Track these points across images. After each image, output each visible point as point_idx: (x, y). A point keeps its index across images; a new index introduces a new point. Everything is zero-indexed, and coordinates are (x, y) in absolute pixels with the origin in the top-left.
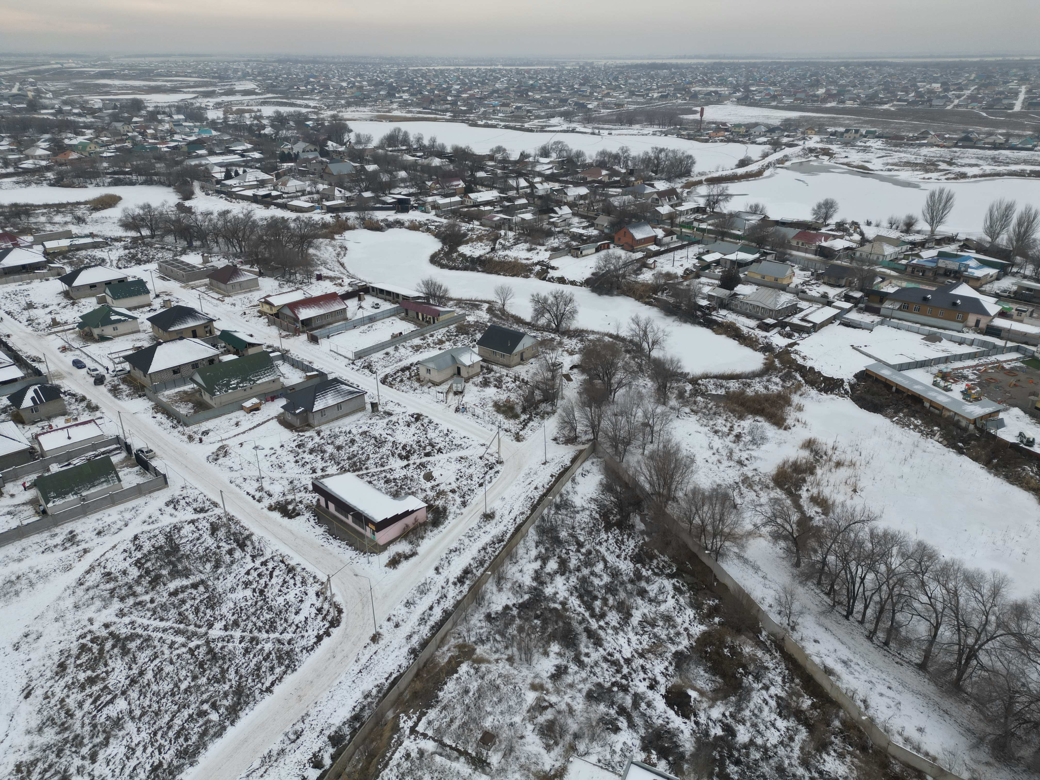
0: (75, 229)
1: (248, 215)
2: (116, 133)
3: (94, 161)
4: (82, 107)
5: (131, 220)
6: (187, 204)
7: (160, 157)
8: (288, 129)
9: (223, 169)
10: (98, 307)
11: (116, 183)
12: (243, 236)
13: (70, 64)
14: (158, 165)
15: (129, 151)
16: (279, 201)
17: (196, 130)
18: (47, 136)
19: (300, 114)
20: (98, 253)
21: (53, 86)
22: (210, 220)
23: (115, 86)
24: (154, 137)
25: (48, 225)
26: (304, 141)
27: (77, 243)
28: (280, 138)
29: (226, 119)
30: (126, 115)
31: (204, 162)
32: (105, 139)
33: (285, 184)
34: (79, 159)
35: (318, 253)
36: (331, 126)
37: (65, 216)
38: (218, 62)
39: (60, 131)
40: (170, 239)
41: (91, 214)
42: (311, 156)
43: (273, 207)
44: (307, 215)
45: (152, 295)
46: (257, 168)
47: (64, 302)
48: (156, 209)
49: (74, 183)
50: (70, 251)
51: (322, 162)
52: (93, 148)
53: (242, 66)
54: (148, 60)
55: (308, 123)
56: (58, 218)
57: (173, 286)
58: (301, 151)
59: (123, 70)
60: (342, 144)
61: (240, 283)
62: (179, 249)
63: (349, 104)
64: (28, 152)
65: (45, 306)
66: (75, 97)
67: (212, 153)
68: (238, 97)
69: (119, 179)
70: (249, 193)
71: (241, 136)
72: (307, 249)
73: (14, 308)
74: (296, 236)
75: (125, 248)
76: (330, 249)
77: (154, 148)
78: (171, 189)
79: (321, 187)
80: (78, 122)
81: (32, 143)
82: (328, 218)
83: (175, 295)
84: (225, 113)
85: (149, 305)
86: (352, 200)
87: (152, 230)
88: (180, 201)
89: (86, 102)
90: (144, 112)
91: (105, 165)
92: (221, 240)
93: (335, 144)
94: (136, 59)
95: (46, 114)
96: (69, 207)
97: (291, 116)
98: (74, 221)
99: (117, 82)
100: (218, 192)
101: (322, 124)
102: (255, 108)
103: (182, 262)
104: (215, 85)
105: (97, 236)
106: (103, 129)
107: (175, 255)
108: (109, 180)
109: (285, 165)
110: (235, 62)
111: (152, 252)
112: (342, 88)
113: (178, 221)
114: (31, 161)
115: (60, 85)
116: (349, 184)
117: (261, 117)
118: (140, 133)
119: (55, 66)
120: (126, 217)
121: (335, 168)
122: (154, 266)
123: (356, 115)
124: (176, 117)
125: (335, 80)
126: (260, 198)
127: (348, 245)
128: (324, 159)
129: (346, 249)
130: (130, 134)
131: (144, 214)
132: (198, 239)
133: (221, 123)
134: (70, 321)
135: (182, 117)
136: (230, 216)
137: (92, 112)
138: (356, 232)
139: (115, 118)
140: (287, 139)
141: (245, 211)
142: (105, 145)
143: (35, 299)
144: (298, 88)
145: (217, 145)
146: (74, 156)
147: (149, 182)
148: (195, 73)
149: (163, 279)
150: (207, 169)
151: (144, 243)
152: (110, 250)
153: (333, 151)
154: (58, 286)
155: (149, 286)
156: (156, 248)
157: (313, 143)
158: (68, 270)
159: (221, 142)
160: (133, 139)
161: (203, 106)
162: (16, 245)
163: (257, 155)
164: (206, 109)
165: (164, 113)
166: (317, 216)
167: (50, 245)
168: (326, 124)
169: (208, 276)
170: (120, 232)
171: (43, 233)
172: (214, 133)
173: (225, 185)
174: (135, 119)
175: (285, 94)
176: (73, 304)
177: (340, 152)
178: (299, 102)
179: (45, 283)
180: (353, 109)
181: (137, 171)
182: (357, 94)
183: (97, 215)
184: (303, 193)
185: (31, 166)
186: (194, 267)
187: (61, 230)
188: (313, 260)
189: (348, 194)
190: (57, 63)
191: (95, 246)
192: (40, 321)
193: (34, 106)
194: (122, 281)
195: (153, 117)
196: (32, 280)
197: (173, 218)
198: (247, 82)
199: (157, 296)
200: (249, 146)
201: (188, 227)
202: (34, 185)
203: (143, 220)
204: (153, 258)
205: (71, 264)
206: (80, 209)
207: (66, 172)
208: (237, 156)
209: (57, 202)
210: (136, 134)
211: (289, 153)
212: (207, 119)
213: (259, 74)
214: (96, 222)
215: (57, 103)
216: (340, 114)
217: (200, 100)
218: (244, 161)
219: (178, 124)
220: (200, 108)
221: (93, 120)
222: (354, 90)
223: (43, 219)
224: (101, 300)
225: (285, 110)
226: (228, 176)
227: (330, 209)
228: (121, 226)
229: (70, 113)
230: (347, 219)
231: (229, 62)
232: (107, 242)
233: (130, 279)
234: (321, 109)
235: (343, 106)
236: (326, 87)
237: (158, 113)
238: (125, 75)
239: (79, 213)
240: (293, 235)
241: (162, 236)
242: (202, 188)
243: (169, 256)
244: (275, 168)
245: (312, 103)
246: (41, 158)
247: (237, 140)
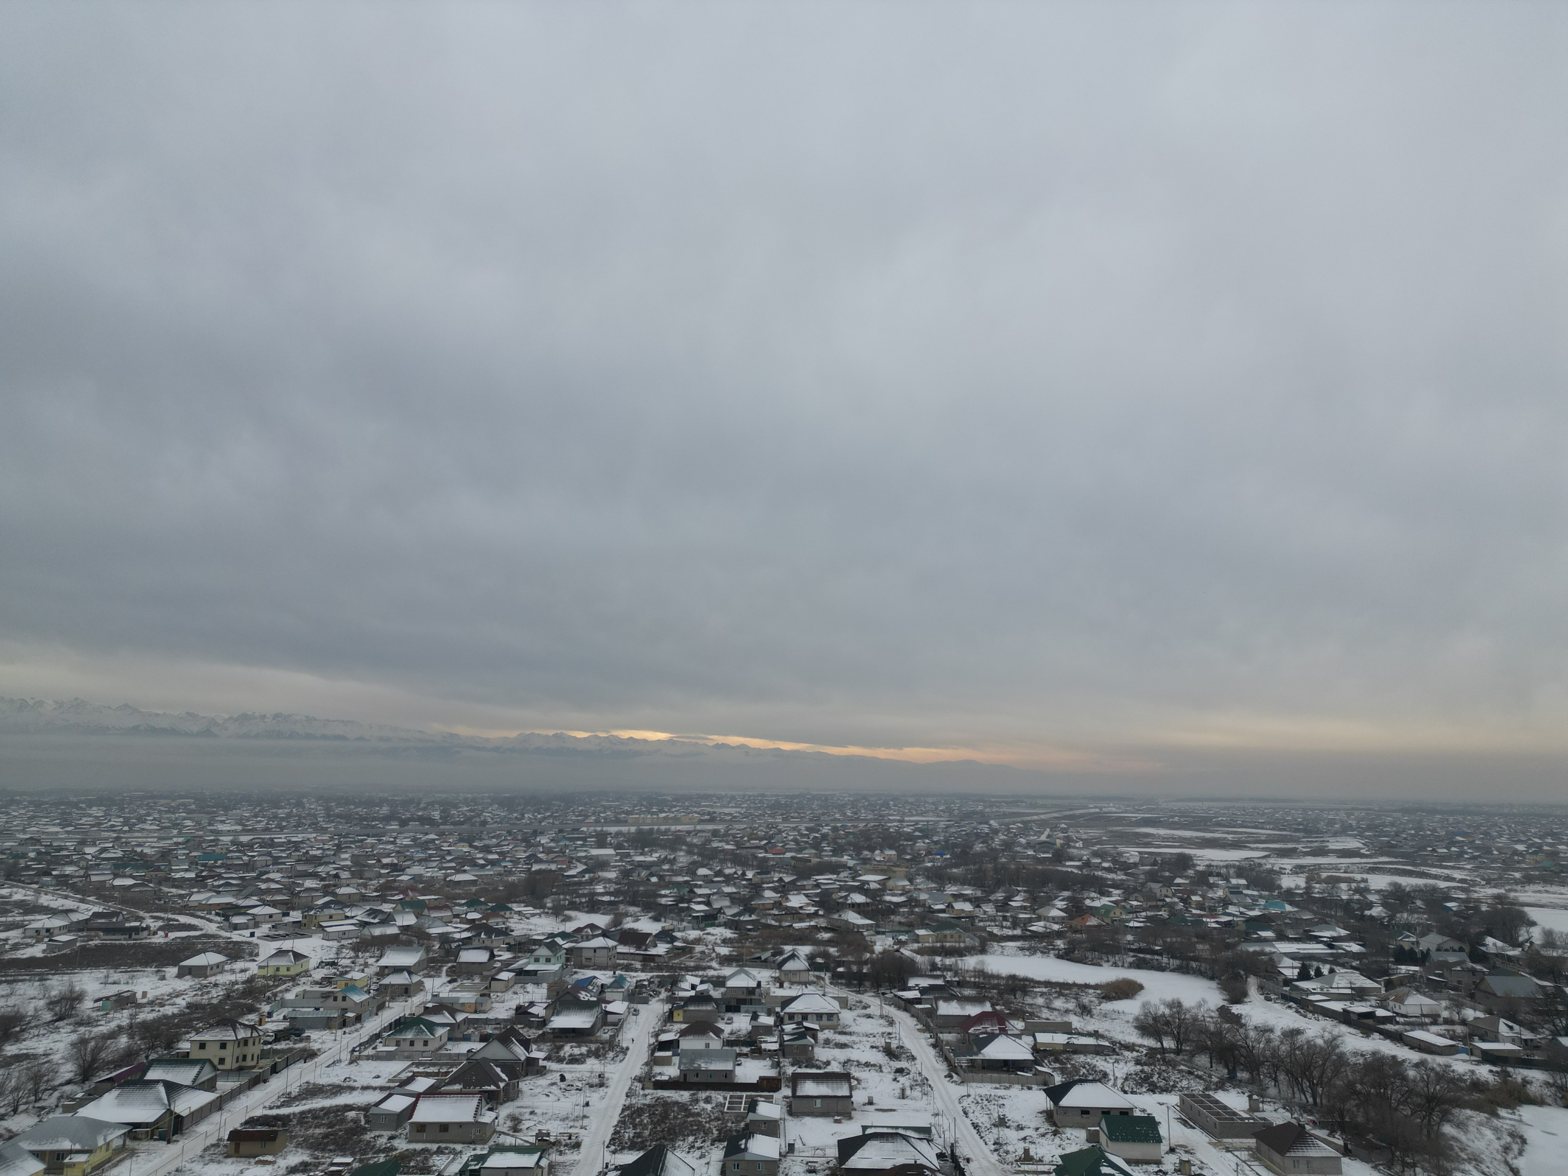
0: (1076, 1022)
1: (1332, 1043)
2: (1150, 896)
3: (1116, 931)
4: (1114, 861)
5: (1151, 1022)
6: (1236, 1009)
7: (1205, 935)
8: (1412, 912)
9: (1297, 964)
10: (1086, 1146)
11: (1139, 965)
12: (1321, 1077)
13: (1111, 808)
14: (1200, 947)
15: (1163, 922)
16: (1389, 1027)
17: (1262, 902)
18: (1066, 894)
19: (1435, 889)
20: (1101, 1063)
21: (1085, 833)
22: (1269, 1041)
23: (1159, 836)
24: (1200, 905)
25: (1045, 1010)
26: (1441, 932)
27: (1076, 1042)
28: (1398, 925)
29: (1308, 889)
30: (1167, 874)
31: (1268, 949)
32: (1135, 903)
33: (1400, 1000)
34: (1099, 926)
35: (1462, 1137)
36: (1493, 914)
37: (1067, 1002)
38: (1305, 810)
39: (1083, 889)
40: (1203, 1060)
41: (1100, 1003)
42: (1452, 959)
43: (1376, 1035)
44: (1441, 1060)
45: (1164, 1147)
46: (1353, 968)
47: (1045, 1127)
48: (1188, 1010)
49: (1086, 958)
50: (1064, 1052)
51: (1474, 972)
52: (1118, 914)
53: (1342, 815)
54: (1206, 805)
55: (1449, 904)
56: (1059, 1003)
57: (1197, 1138)
58: (1433, 948)
59: (1173, 816)
60: (1515, 944)
61: (1309, 1160)
62: (1215, 1079)
63: (1528, 880)
64: (1041, 911)
65: (1020, 1128)
66: (1108, 847)
67: (1282, 937)
68: (1332, 860)
69: (1144, 959)
70: (1337, 1006)
71: (1331, 916)
72: (1439, 1124)
73: (983, 1120)
74: (1418, 1095)
75: (1138, 1062)
76: (1489, 1134)
77: (1198, 922)
78: (1213, 984)
79: (1470, 1014)
80: (1107, 879)
81: (1048, 901)
82: (1484, 1072)
83: (1199, 1155)
84: (1309, 880)
85: (1158, 1162)
86: (1537, 1048)
87: (1179, 1041)
88: (1225, 1003)
89: (1120, 854)
90: (1191, 872)
91: (1130, 938)
92: (1282, 1077)
93: (1500, 944)
94: (1191, 804)
95: (1071, 866)
96: (1075, 989)
97: (1419, 892)
98: (1078, 1010)
99: (1162, 832)
100: (1285, 998)
101: (1477, 909)
102: (1358, 877)
103: (1217, 1102)
104: (1297, 841)
105: (1102, 1037)
106: (1135, 890)
107: (1207, 1089)
108: (1131, 960)
109: (1403, 969)
110: (1331, 810)
111: (1174, 1077)
112: (1516, 852)
113: (1219, 1034)
114: (1042, 923)
115: (1094, 833)
116: (1529, 1017)
117: (1367, 890)
118: (1182, 900)
119: (1093, 811)
120: (1146, 1015)
121: (1499, 985)
122: (1173, 1099)
123: (1545, 898)
124: (1234, 881)
125: (1504, 840)
126: (1355, 1018)
127: (1529, 1133)
128: (1478, 967)
129: (1524, 1141)
130: (1168, 900)
131: (1171, 1016)
132: (1246, 1068)
133: (1301, 895)
134: (1047, 1159)
135: (1243, 882)
136: (1301, 1039)
137: (1125, 867)
138: (1545, 1110)
139: (1153, 877)
140: (1409, 927)
141: (1327, 1036)
142: (1135, 911)
143: (1012, 1114)
144: (1434, 850)
145: (1291, 926)
146: (1093, 921)
147: (1183, 970)
148: (1269, 823)
149: (1185, 1123)
150: (1271, 960)
151: (1164, 1059)
152: (1117, 1061)
153: (1497, 955)
154: (1039, 1099)
155: (1163, 1131)
156: (1180, 1071)
157: (1458, 938)
158: (1058, 1079)
159: (1297, 923)
160: (1171, 906)
161: (1276, 868)
162: (1003, 1031)
163: (1355, 948)
164: (1281, 872)
165: (1219, 875)
166: (1460, 1065)
167: (1043, 1038)
168: (1484, 908)
169: (1255, 1135)
170: (1133, 1037)
171: (1036, 1020)
172: (1288, 908)
173: (1298, 988)
174: (1178, 881)
175: (1410, 858)
176: (1055, 1133)
177: (1510, 959)
178: (1433, 871)
179: (1026, 1092)
180: (1539, 887)
181: (1170, 951)
182: (1547, 864)
183: (1107, 1006)
184: (1435, 1019)
185: (1041, 930)
186: (1235, 1114)
187: (1059, 1020)
188: (1451, 1148)
189: (1527, 1035)
190: (1096, 807)
191: (1098, 1051)
192: (1010, 1148)
193: (1060, 856)
194: (1125, 1113)
195: (1203, 879)
196: (1012, 1083)
197: (1212, 1028)
198: (1348, 839)
199: (1172, 1150)
200: (1343, 933)
201: (1232, 1047)
202: (1039, 954)
203: (1167, 1023)
204: (1174, 1086)
205: (1063, 1071)
206: (1087, 994)
207: (1080, 942)
208: (1321, 946)
209: (1061, 980)
210: (1176, 900)
211: (1412, 951)
212: (1280, 887)
213: (1368, 829)
214: (1105, 1016)
215: (1085, 854)
216: (1512, 895)
217: (1272, 861)
218: (1331, 955)
219: (1236, 891)
220: (1271, 871)
221: (1124, 877)
222: (1540, 857)
223: (1040, 1001)
224: (1093, 1137)
225: (1407, 882)
226: (1304, 975)
227: (1488, 1058)
228: (1136, 1027)
229: (1098, 867)
230: (1526, 1082)
231: (1322, 811)
232: (1114, 1049)
233: (1137, 1113)
234: (1474, 884)
235: (1517, 882)
236: (1487, 851)
237: (1211, 874)
238: (1174, 823)
239: (1086, 1000)
240: (1411, 1092)
241: (1192, 1054)
242: (1261, 988)
243: (1198, 1087)
244: (1385, 972)
245: (1457, 875)
246: (1054, 920)
247: (1323, 922)
